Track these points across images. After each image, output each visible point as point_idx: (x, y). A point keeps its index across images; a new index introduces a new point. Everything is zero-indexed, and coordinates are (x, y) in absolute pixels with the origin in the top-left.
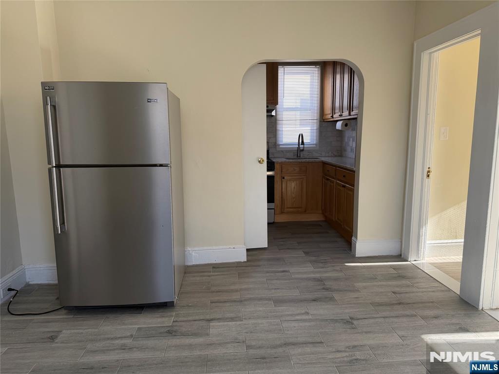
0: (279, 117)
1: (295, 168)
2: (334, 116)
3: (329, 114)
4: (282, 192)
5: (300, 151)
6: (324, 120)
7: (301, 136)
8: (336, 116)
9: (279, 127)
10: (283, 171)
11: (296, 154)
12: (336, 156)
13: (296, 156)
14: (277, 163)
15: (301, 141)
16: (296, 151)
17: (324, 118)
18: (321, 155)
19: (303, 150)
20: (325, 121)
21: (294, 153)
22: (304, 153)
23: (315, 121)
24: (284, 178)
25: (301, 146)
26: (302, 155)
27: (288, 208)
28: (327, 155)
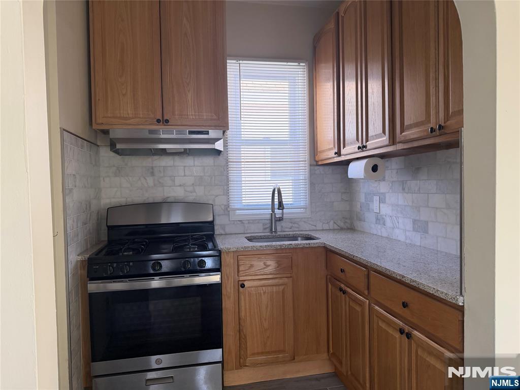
0: (232, 156)
1: (269, 263)
2: (343, 151)
3: (330, 149)
4: (239, 319)
5: (276, 220)
6: (317, 162)
7: (277, 193)
8: (349, 151)
9: (233, 175)
10: (241, 268)
11: (269, 225)
12: (342, 229)
13: (268, 230)
14: (228, 252)
15: (276, 200)
16: (268, 222)
17: (317, 159)
18: (314, 228)
19: (281, 219)
20: (320, 163)
21: (264, 224)
22: (283, 223)
23: (302, 164)
24: (243, 286)
25: (277, 211)
26: (279, 228)
27: (253, 354)
28: (326, 227)
